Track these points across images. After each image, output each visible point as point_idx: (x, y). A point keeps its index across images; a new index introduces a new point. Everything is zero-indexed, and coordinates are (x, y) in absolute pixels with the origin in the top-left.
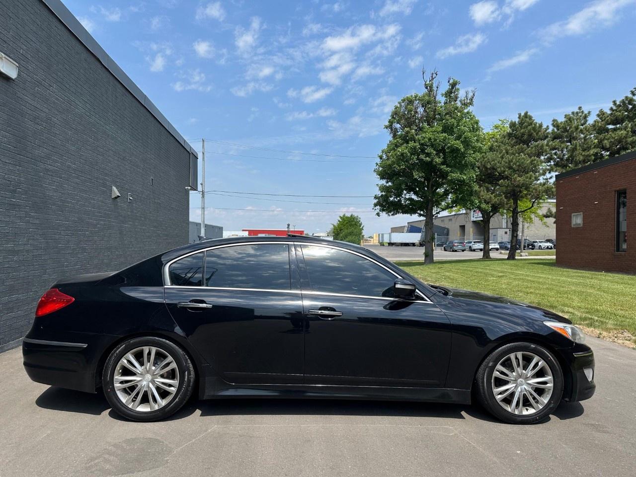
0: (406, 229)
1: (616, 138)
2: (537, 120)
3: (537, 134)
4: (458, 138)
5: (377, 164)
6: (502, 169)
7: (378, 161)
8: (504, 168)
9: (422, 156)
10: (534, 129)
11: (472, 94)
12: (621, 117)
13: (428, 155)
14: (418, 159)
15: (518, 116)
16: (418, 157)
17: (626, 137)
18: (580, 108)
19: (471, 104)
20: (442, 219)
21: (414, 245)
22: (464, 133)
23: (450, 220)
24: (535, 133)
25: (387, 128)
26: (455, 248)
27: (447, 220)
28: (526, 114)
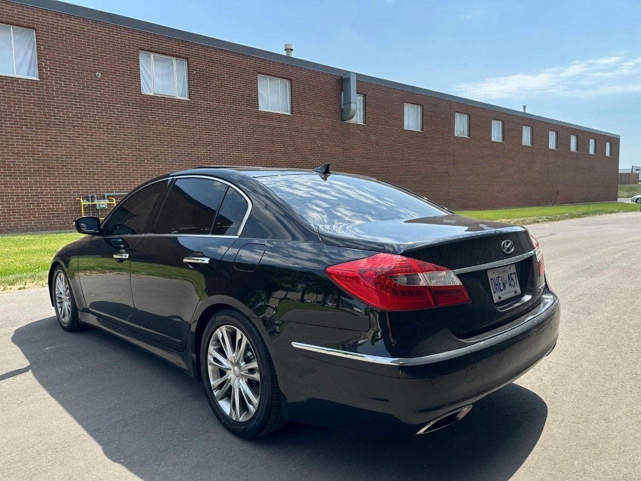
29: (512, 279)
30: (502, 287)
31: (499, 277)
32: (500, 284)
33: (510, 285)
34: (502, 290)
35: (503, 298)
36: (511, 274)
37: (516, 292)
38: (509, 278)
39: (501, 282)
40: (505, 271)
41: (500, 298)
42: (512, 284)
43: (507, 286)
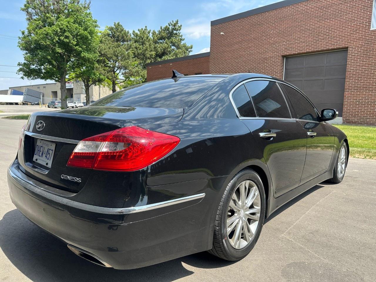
0: (9, 92)
1: (164, 47)
2: (126, 29)
3: (126, 37)
4: (86, 29)
5: (20, 38)
6: (111, 55)
7: (21, 36)
8: (112, 55)
9: (62, 38)
10: (125, 33)
11: (89, 2)
12: (164, 36)
13: (67, 37)
14: (59, 39)
15: (114, 24)
16: (59, 38)
17: (168, 48)
18: (146, 27)
19: (88, 8)
20: (38, 86)
21: (17, 104)
22: (89, 27)
23: (44, 87)
24: (125, 37)
25: (23, 11)
26: (56, 106)
27: (41, 87)
28: (118, 23)
29: (49, 153)
30: (41, 155)
31: (42, 147)
32: (41, 151)
33: (46, 157)
34: (40, 156)
35: (39, 162)
36: (50, 150)
37: (47, 164)
38: (47, 152)
39: (41, 150)
40: (47, 145)
41: (37, 160)
42: (48, 157)
43: (44, 155)
